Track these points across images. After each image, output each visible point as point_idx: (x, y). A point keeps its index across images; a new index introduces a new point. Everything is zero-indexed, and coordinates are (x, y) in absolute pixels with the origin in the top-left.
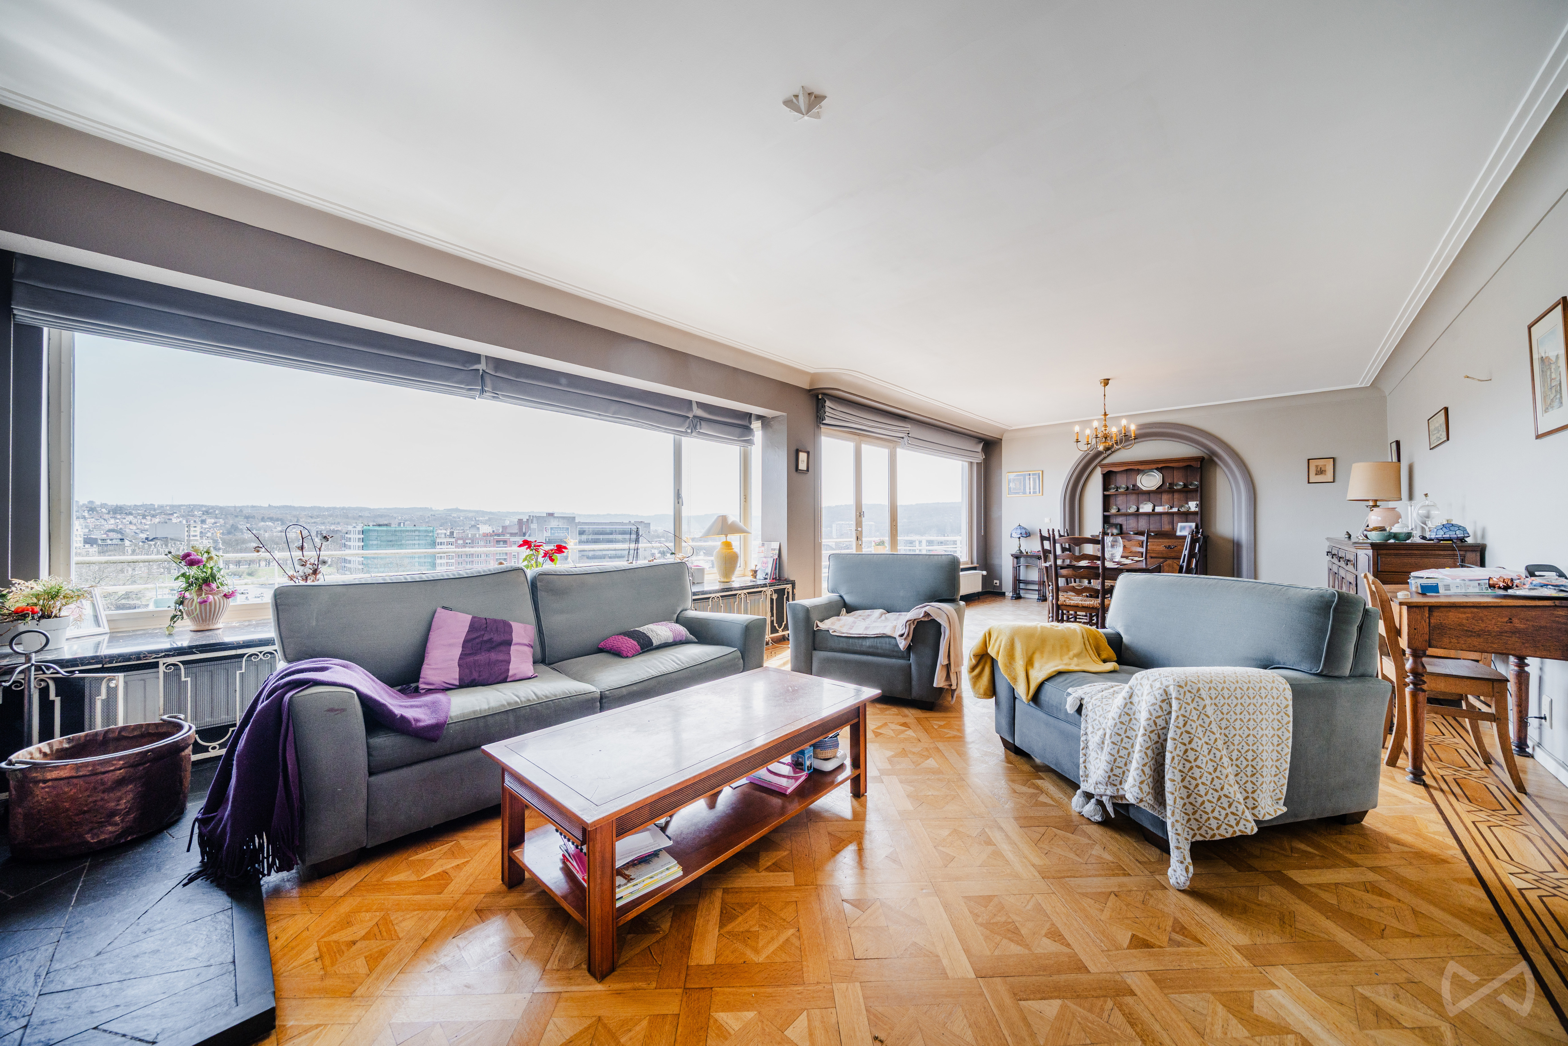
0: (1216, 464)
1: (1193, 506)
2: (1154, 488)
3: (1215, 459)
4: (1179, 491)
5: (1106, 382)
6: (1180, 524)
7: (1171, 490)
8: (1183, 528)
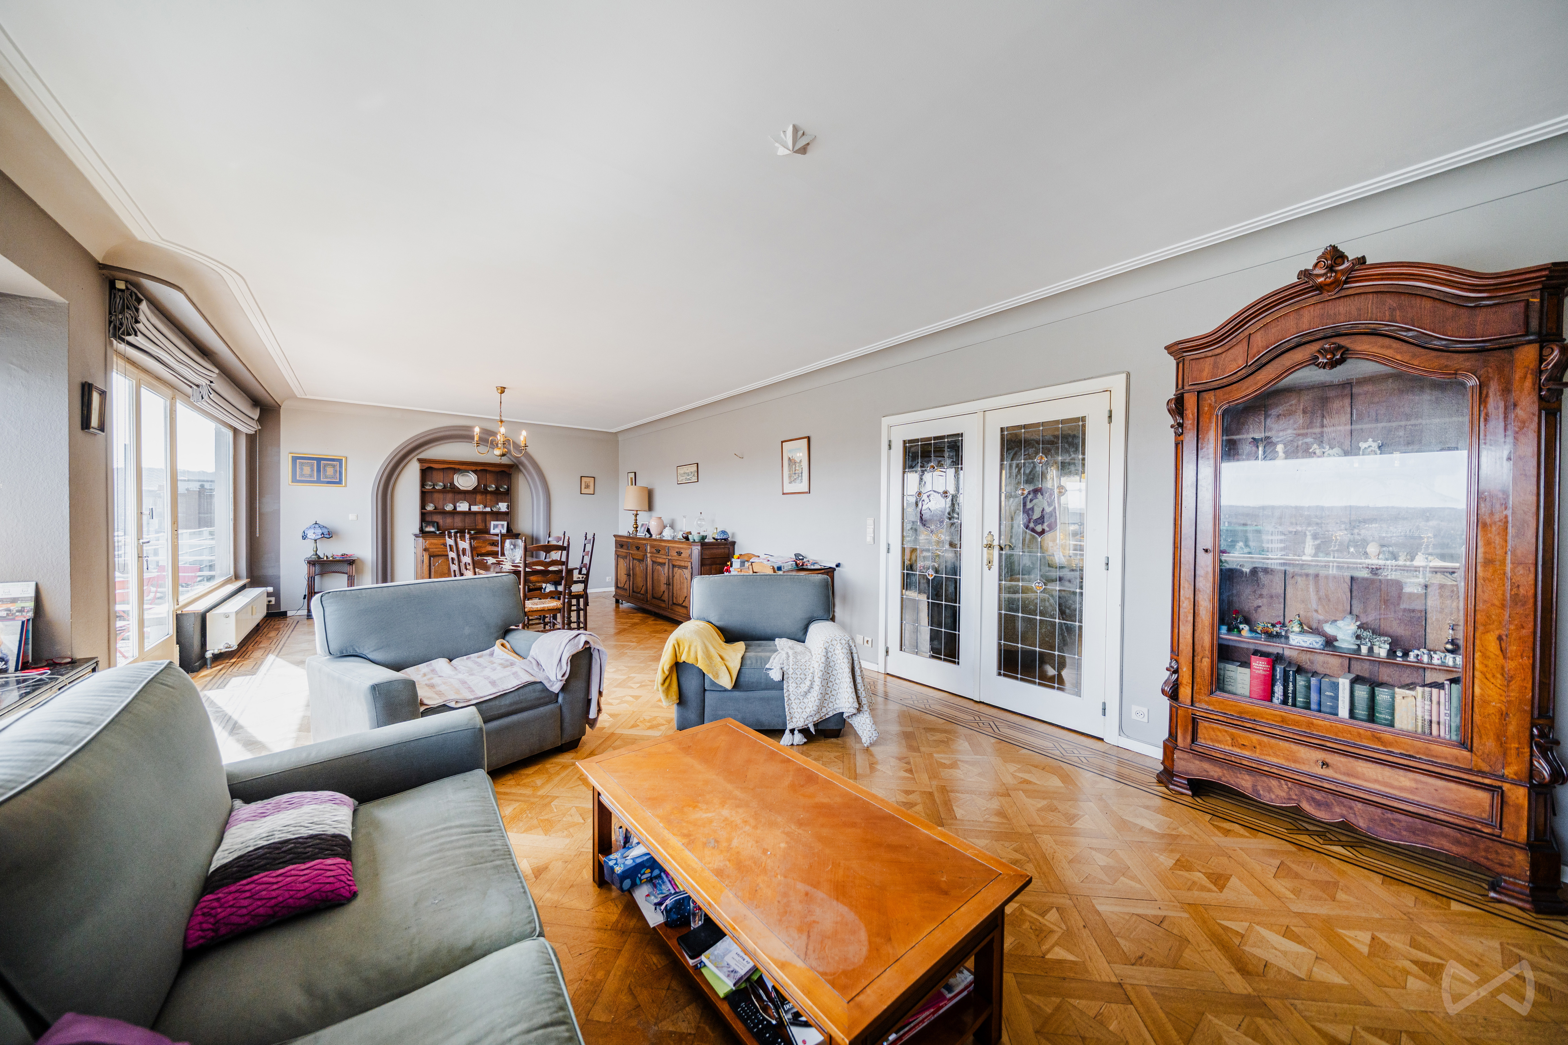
0: (520, 470)
1: (503, 507)
2: (470, 489)
3: (521, 467)
4: (491, 492)
5: (503, 390)
6: (493, 523)
7: (485, 492)
8: (496, 526)
